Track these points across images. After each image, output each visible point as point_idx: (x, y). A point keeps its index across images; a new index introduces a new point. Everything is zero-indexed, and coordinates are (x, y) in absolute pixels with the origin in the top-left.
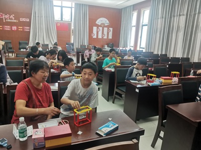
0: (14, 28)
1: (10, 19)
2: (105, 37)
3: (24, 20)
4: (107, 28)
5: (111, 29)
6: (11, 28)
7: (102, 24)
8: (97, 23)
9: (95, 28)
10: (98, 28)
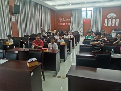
3: (68, 20)
4: (114, 20)
6: (63, 24)
8: (107, 17)
10: (108, 20)
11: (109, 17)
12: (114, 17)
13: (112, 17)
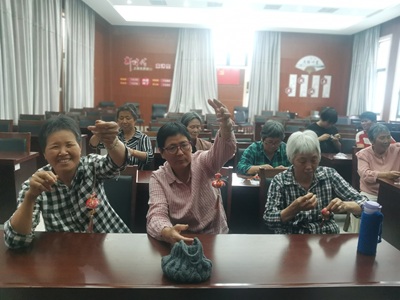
0: (146, 81)
1: (140, 66)
2: (315, 95)
3: (162, 66)
4: (318, 77)
5: (329, 78)
6: (141, 82)
7: (308, 68)
8: (298, 66)
9: (293, 79)
10: (299, 77)
11: (303, 68)
12: (317, 69)
13: (312, 68)
